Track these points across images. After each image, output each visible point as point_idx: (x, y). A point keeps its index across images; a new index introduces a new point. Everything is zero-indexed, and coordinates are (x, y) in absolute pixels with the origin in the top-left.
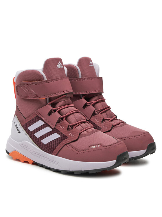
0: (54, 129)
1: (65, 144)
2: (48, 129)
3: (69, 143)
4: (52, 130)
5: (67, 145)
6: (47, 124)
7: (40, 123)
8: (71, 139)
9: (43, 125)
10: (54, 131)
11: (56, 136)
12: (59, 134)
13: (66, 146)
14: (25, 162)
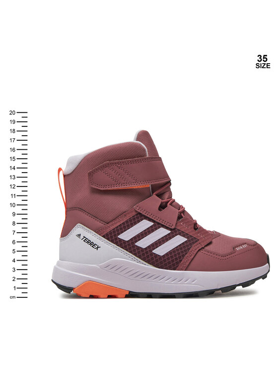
0: (174, 229)
1: (198, 249)
2: (162, 232)
3: (203, 248)
4: (170, 232)
5: (201, 251)
6: (159, 223)
7: (145, 224)
8: (203, 241)
9: (151, 227)
10: (174, 232)
11: (179, 240)
12: (184, 236)
13: (199, 253)
14: (110, 297)
